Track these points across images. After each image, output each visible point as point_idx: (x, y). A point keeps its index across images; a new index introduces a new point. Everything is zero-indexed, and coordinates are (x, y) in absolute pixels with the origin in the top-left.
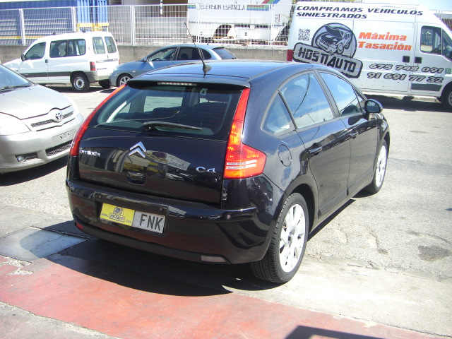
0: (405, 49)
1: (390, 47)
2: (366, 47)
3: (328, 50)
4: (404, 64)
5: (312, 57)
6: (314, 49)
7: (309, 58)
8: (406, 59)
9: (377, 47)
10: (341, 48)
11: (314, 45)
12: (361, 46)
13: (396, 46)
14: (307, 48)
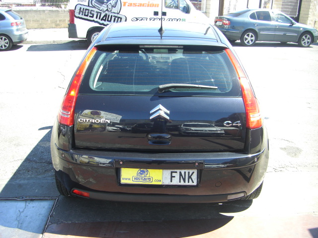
0: (155, 6)
1: (145, 5)
2: (128, 6)
3: (101, 9)
4: (155, 17)
5: (89, 15)
6: (90, 9)
7: (87, 16)
8: (156, 13)
9: (136, 6)
10: (110, 7)
11: (90, 5)
12: (124, 5)
13: (148, 5)
14: (85, 8)
